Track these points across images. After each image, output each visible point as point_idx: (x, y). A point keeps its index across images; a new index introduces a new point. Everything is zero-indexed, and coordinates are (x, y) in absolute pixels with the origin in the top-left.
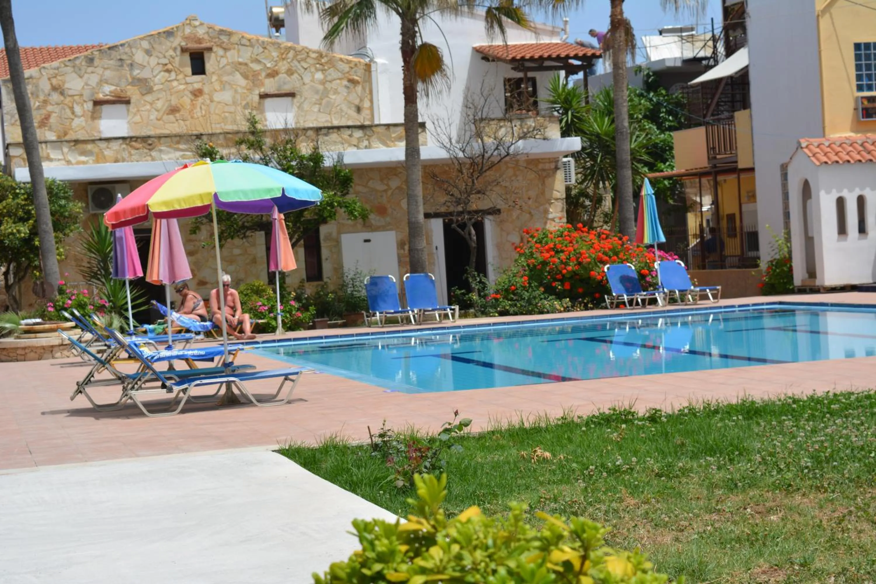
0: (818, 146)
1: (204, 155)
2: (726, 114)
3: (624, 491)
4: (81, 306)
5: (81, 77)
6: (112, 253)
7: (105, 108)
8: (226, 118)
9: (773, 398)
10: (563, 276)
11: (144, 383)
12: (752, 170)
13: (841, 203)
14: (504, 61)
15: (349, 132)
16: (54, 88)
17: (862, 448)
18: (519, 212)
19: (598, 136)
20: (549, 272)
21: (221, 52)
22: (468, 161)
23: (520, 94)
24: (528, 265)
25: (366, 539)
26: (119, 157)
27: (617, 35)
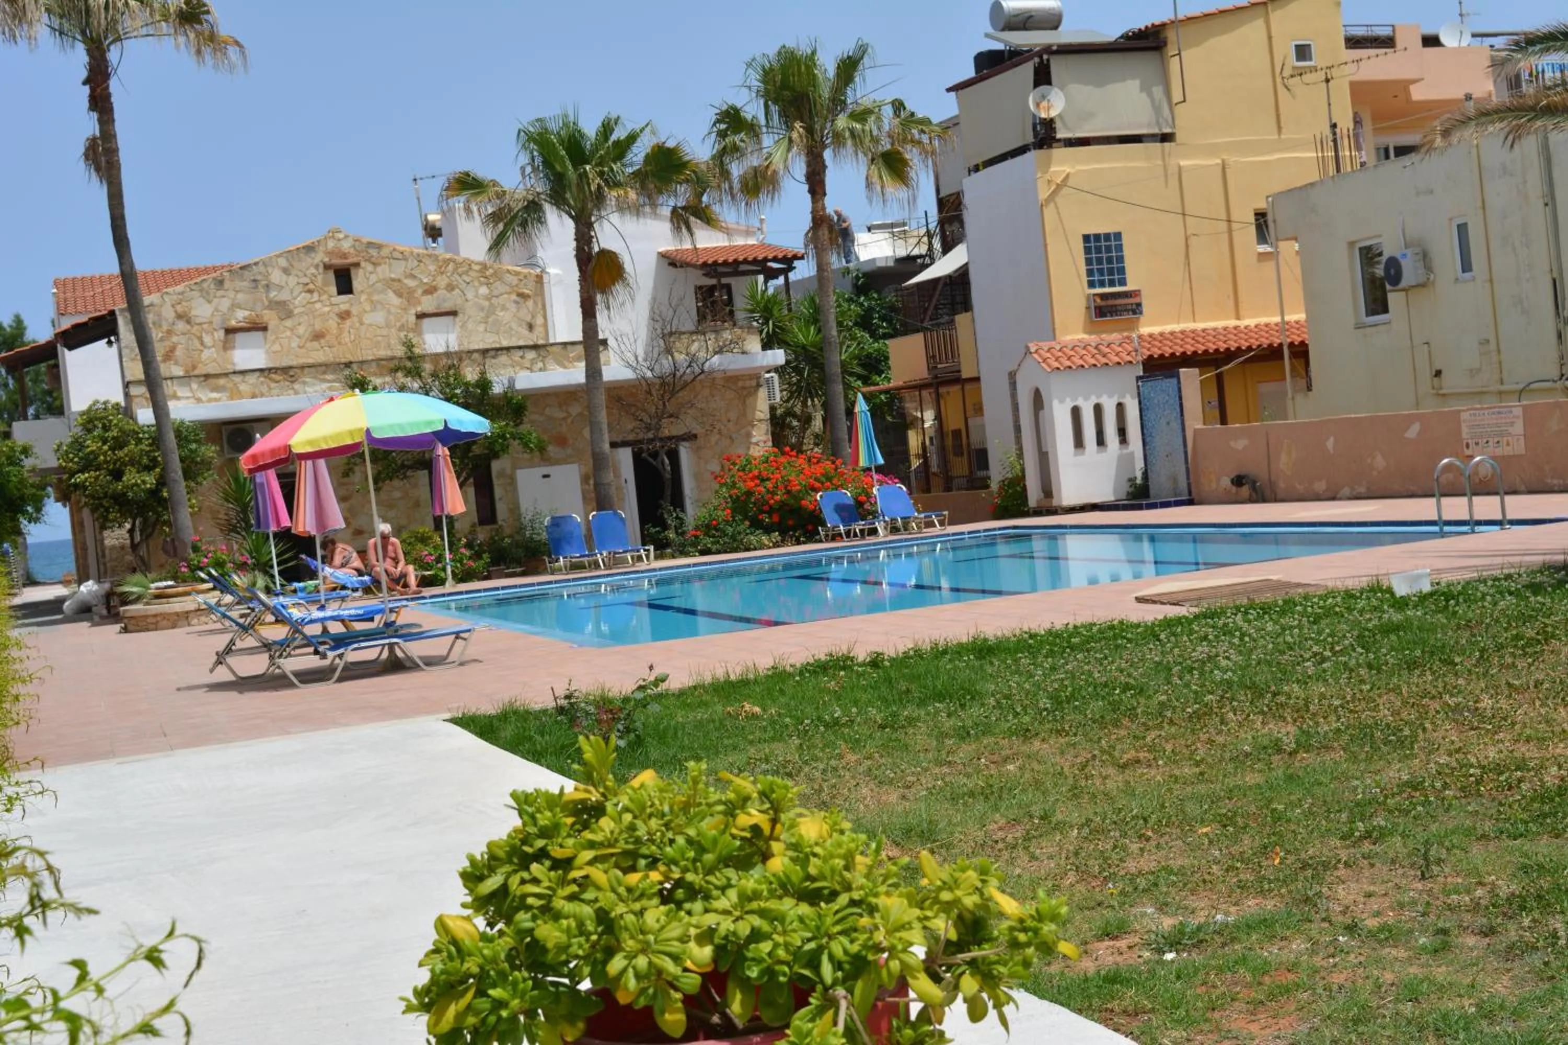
0: (1049, 351)
1: (353, 387)
2: (946, 318)
3: (843, 747)
4: (219, 564)
5: (210, 302)
6: (252, 503)
7: (239, 337)
8: (379, 342)
9: (1008, 633)
10: (771, 507)
11: (294, 649)
12: (977, 380)
13: (1076, 412)
14: (694, 266)
15: (520, 353)
16: (179, 316)
17: (1106, 685)
18: (717, 436)
19: (804, 347)
20: (755, 503)
21: (370, 268)
22: (658, 381)
23: (713, 303)
24: (731, 496)
25: (527, 813)
26: (257, 392)
27: (820, 233)
